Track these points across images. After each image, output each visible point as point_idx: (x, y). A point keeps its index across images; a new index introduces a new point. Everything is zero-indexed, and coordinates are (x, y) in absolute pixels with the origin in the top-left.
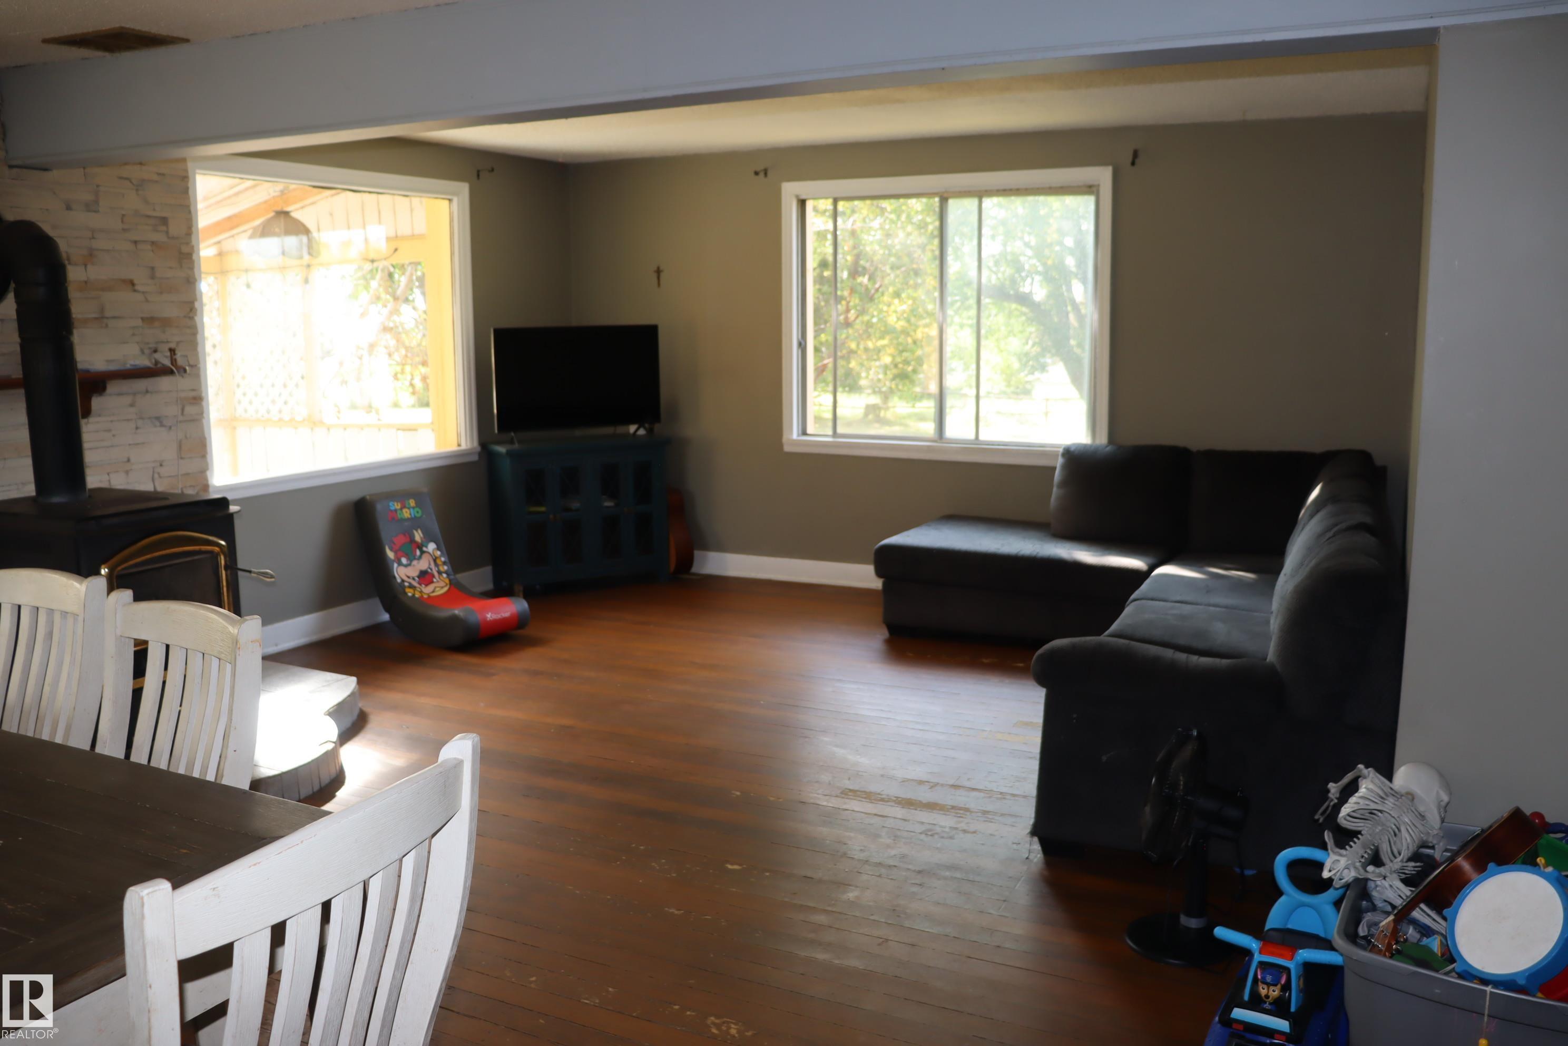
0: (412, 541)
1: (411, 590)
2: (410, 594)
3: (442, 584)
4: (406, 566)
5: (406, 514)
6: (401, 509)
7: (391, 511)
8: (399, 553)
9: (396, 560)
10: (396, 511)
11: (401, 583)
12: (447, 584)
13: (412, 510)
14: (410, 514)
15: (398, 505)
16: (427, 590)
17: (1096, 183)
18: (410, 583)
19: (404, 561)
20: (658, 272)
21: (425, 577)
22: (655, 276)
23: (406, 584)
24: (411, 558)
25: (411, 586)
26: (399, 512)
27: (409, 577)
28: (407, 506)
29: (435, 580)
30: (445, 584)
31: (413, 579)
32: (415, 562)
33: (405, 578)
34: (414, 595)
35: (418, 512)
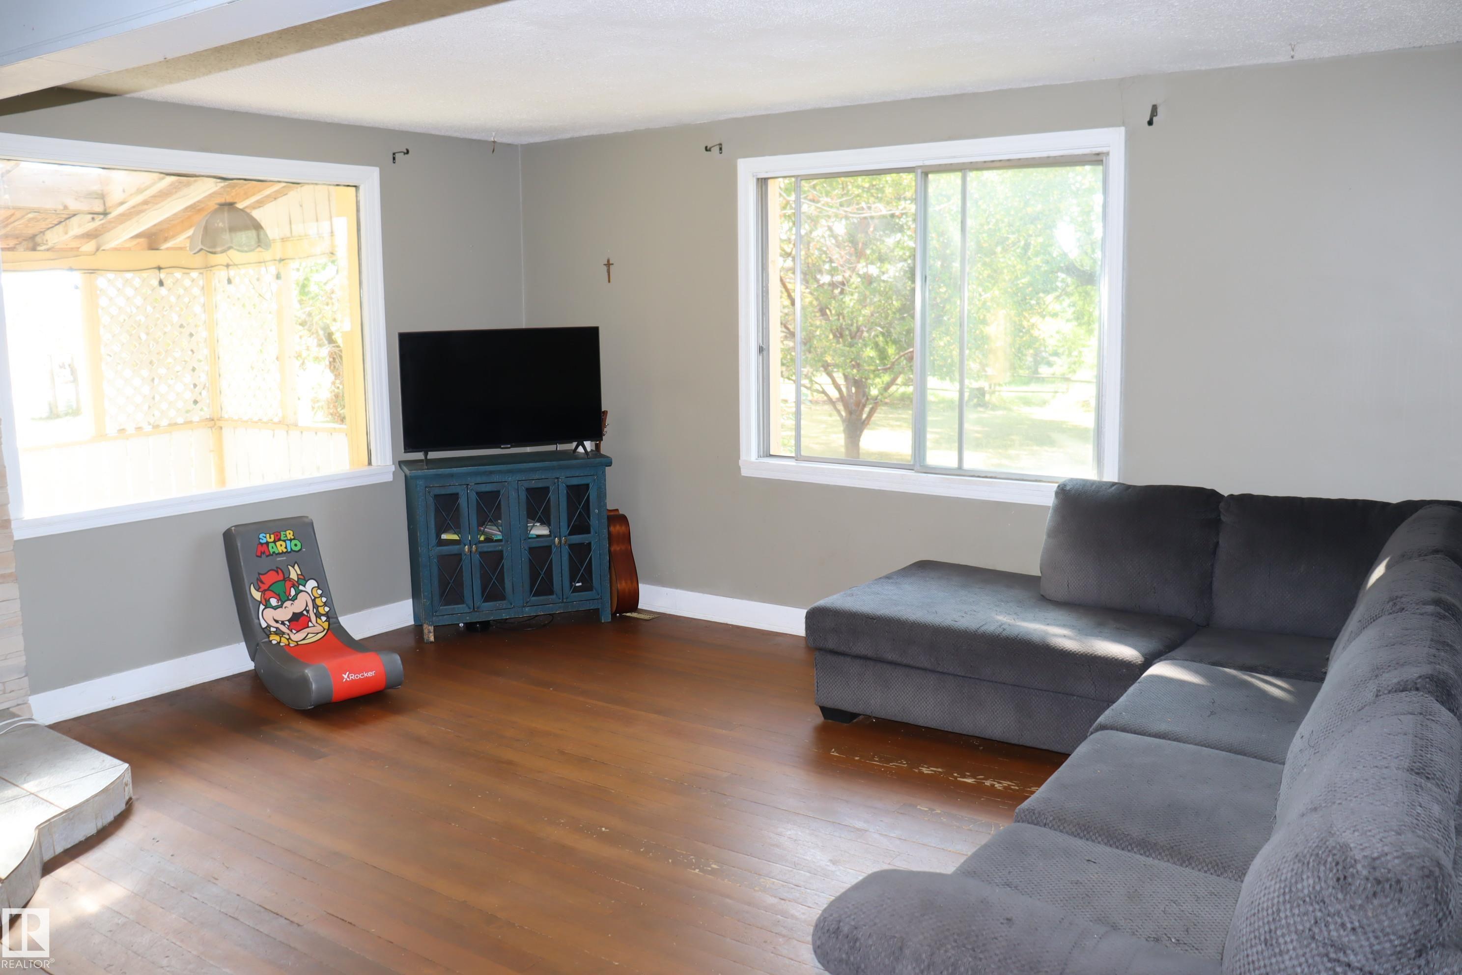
0: (286, 579)
1: (278, 638)
2: (274, 642)
3: (320, 629)
4: (275, 608)
5: (280, 547)
6: (275, 542)
7: (262, 544)
8: (266, 591)
9: (264, 602)
10: (267, 543)
11: (266, 628)
12: (324, 629)
13: (288, 542)
14: (286, 548)
15: (270, 538)
16: (297, 637)
17: (1104, 150)
18: (277, 628)
19: (274, 602)
20: (608, 264)
21: (298, 621)
22: (605, 268)
23: (273, 629)
24: (282, 600)
25: (279, 632)
26: (271, 545)
27: (277, 621)
28: (282, 538)
29: (310, 624)
30: (323, 629)
31: (283, 623)
32: (288, 604)
33: (273, 624)
34: (279, 643)
35: (296, 545)
